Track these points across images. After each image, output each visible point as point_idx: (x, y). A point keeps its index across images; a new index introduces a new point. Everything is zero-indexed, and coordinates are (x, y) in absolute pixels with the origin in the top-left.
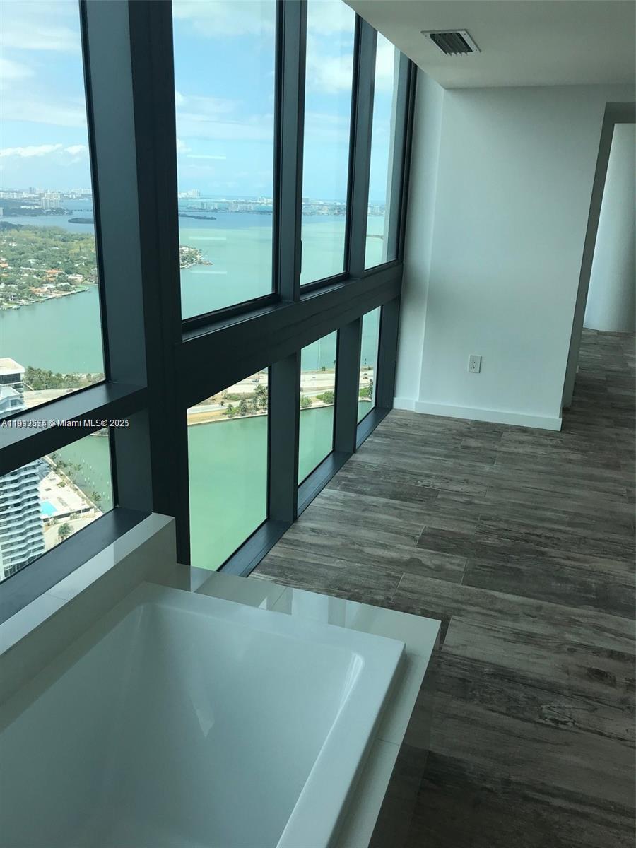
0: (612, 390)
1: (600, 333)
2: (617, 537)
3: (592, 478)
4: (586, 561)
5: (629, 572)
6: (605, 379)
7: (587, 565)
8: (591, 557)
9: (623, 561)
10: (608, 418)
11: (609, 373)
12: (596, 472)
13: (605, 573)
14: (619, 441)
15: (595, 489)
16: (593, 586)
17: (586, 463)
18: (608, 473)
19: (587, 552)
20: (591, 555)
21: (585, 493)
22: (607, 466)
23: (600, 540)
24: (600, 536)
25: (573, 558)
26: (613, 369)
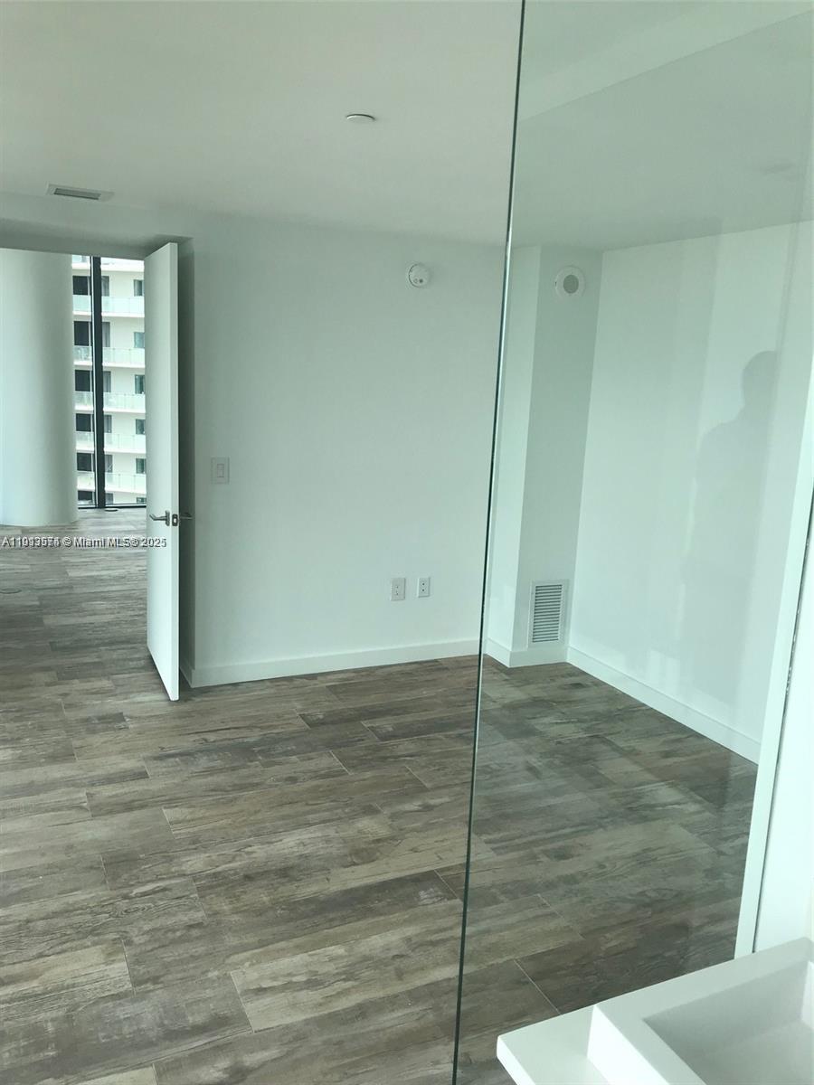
0: (50, 621)
1: (25, 531)
2: (80, 897)
3: (30, 789)
4: (33, 976)
5: (107, 964)
6: (37, 603)
7: (35, 983)
8: (41, 960)
9: (95, 944)
10: (47, 669)
11: (41, 593)
12: (38, 774)
13: (68, 987)
14: (70, 706)
15: (39, 809)
16: (50, 1028)
17: (22, 762)
18: (57, 772)
19: (34, 952)
20: (41, 955)
21: (21, 825)
22: (54, 759)
23: (55, 914)
24: (53, 906)
25: (11, 976)
26: (49, 584)
